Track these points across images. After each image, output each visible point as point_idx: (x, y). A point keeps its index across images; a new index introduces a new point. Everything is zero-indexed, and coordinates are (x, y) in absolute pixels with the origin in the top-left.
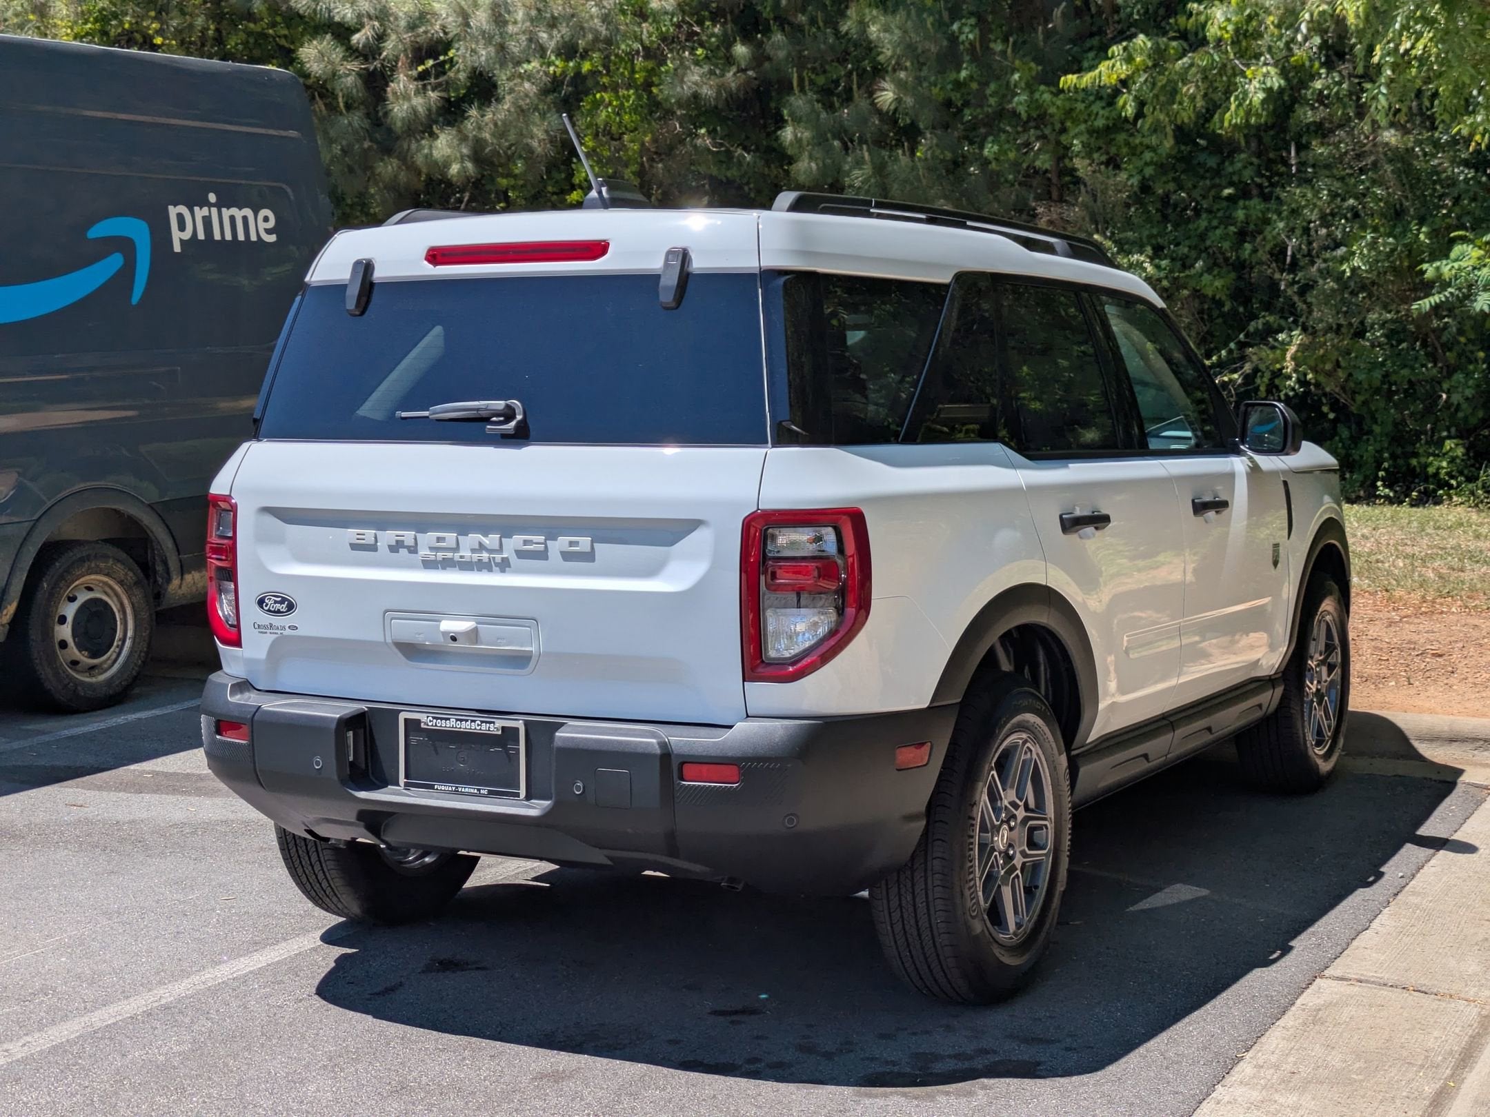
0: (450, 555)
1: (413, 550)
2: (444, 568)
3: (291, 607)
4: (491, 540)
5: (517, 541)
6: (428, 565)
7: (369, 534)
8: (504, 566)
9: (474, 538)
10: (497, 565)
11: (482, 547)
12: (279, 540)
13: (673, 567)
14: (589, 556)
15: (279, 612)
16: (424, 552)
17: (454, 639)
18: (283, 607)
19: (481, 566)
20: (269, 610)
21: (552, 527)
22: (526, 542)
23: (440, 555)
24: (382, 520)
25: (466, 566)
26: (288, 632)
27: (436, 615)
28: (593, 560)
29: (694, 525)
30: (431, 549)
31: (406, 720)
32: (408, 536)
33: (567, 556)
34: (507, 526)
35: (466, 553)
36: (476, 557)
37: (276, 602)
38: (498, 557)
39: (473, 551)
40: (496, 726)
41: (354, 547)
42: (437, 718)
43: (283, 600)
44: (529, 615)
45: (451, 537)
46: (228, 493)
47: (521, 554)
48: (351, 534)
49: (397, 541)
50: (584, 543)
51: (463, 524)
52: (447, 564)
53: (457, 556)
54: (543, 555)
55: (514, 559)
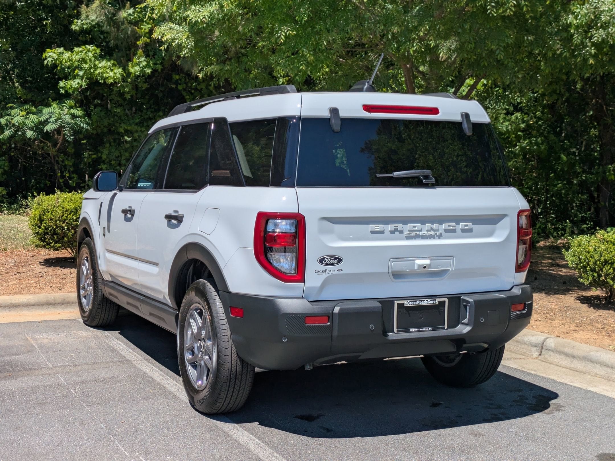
0: (418, 233)
1: (401, 232)
2: (415, 239)
3: (340, 261)
4: (435, 226)
5: (445, 226)
6: (408, 238)
7: (381, 227)
8: (440, 236)
9: (427, 226)
10: (437, 236)
11: (432, 229)
12: (331, 232)
13: (497, 232)
14: (470, 230)
15: (333, 264)
16: (406, 233)
17: (425, 267)
18: (336, 261)
19: (431, 237)
20: (326, 264)
21: (458, 219)
22: (449, 226)
23: (414, 234)
24: (386, 221)
25: (424, 237)
26: (337, 272)
27: (412, 258)
28: (472, 232)
29: (504, 216)
30: (409, 231)
31: (398, 304)
32: (400, 226)
33: (463, 231)
34: (441, 220)
35: (424, 232)
36: (429, 233)
37: (331, 260)
38: (438, 233)
39: (427, 231)
40: (436, 302)
41: (372, 232)
42: (411, 301)
43: (336, 258)
44: (451, 255)
45: (418, 226)
46: (297, 212)
47: (446, 231)
48: (371, 227)
49: (395, 229)
50: (470, 225)
51: (423, 220)
52: (417, 237)
53: (421, 234)
54: (454, 231)
55: (444, 234)
